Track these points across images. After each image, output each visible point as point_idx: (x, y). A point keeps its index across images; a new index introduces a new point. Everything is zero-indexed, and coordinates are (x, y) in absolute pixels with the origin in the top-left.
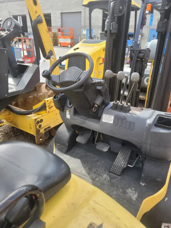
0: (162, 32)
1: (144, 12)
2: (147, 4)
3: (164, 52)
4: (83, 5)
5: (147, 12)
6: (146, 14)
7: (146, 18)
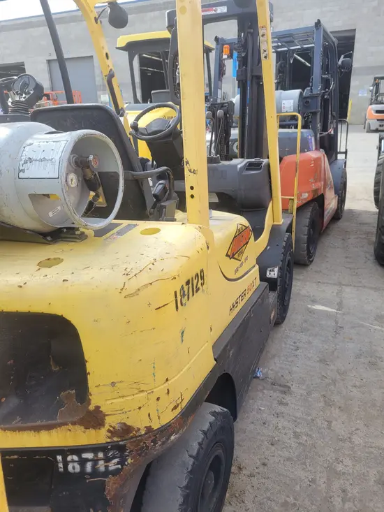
0: (242, 80)
1: (221, 56)
2: (223, 45)
3: (248, 102)
4: (117, 48)
5: (225, 57)
6: (224, 59)
7: (224, 65)
